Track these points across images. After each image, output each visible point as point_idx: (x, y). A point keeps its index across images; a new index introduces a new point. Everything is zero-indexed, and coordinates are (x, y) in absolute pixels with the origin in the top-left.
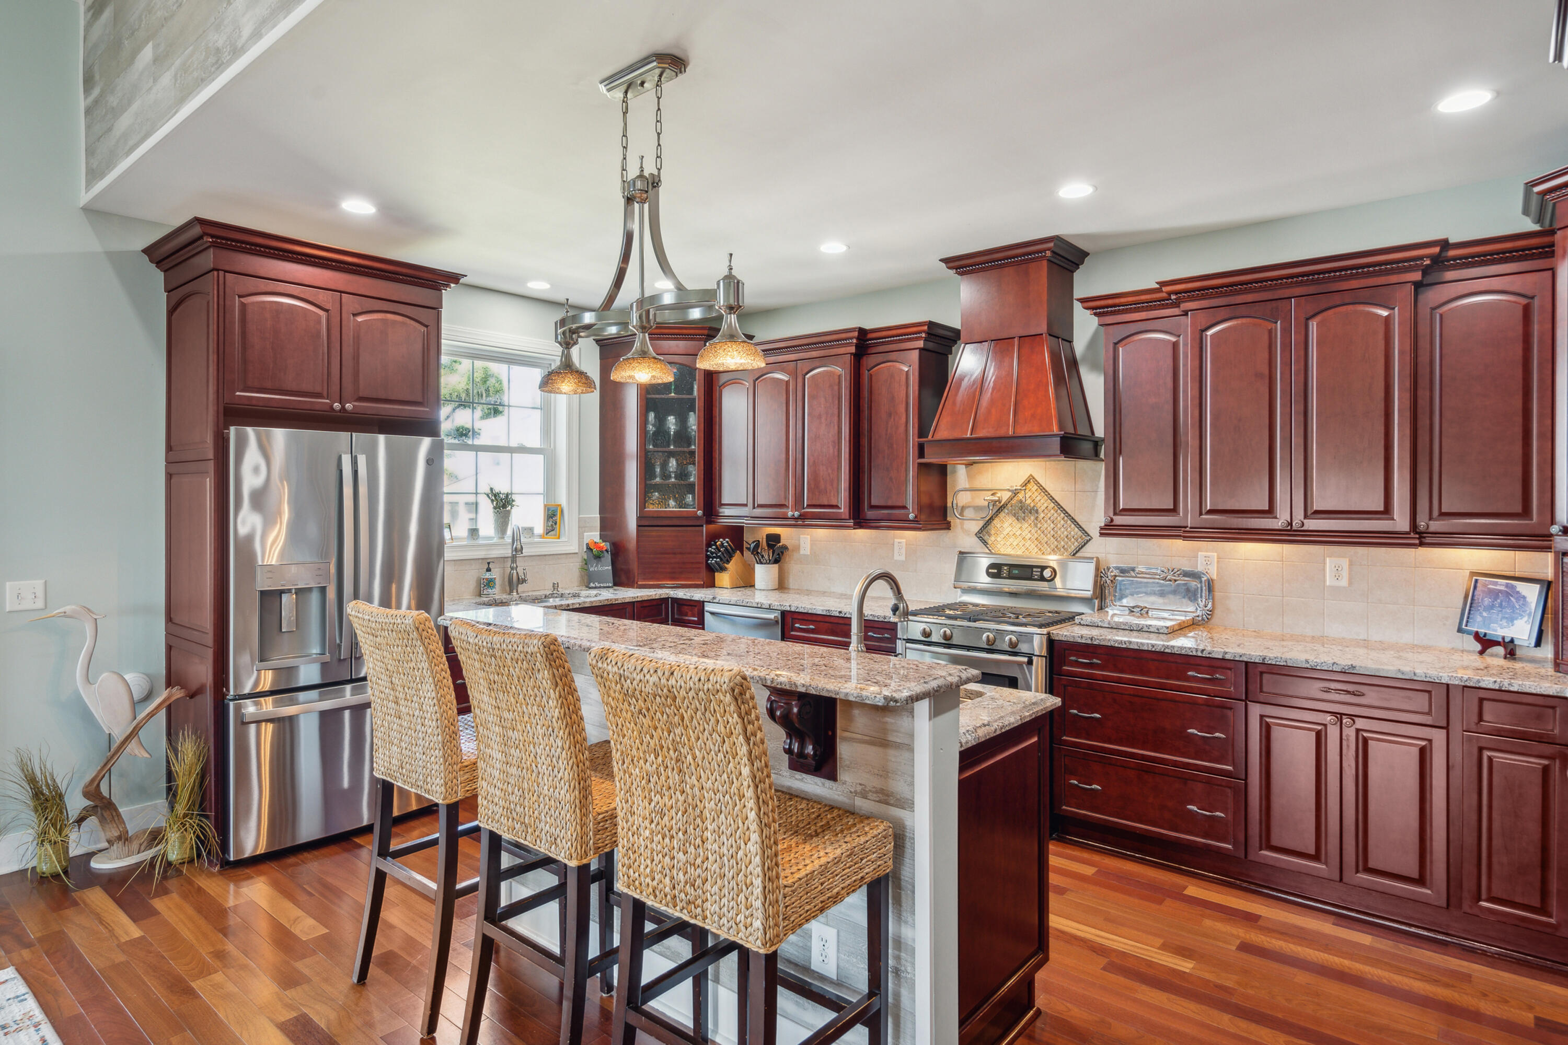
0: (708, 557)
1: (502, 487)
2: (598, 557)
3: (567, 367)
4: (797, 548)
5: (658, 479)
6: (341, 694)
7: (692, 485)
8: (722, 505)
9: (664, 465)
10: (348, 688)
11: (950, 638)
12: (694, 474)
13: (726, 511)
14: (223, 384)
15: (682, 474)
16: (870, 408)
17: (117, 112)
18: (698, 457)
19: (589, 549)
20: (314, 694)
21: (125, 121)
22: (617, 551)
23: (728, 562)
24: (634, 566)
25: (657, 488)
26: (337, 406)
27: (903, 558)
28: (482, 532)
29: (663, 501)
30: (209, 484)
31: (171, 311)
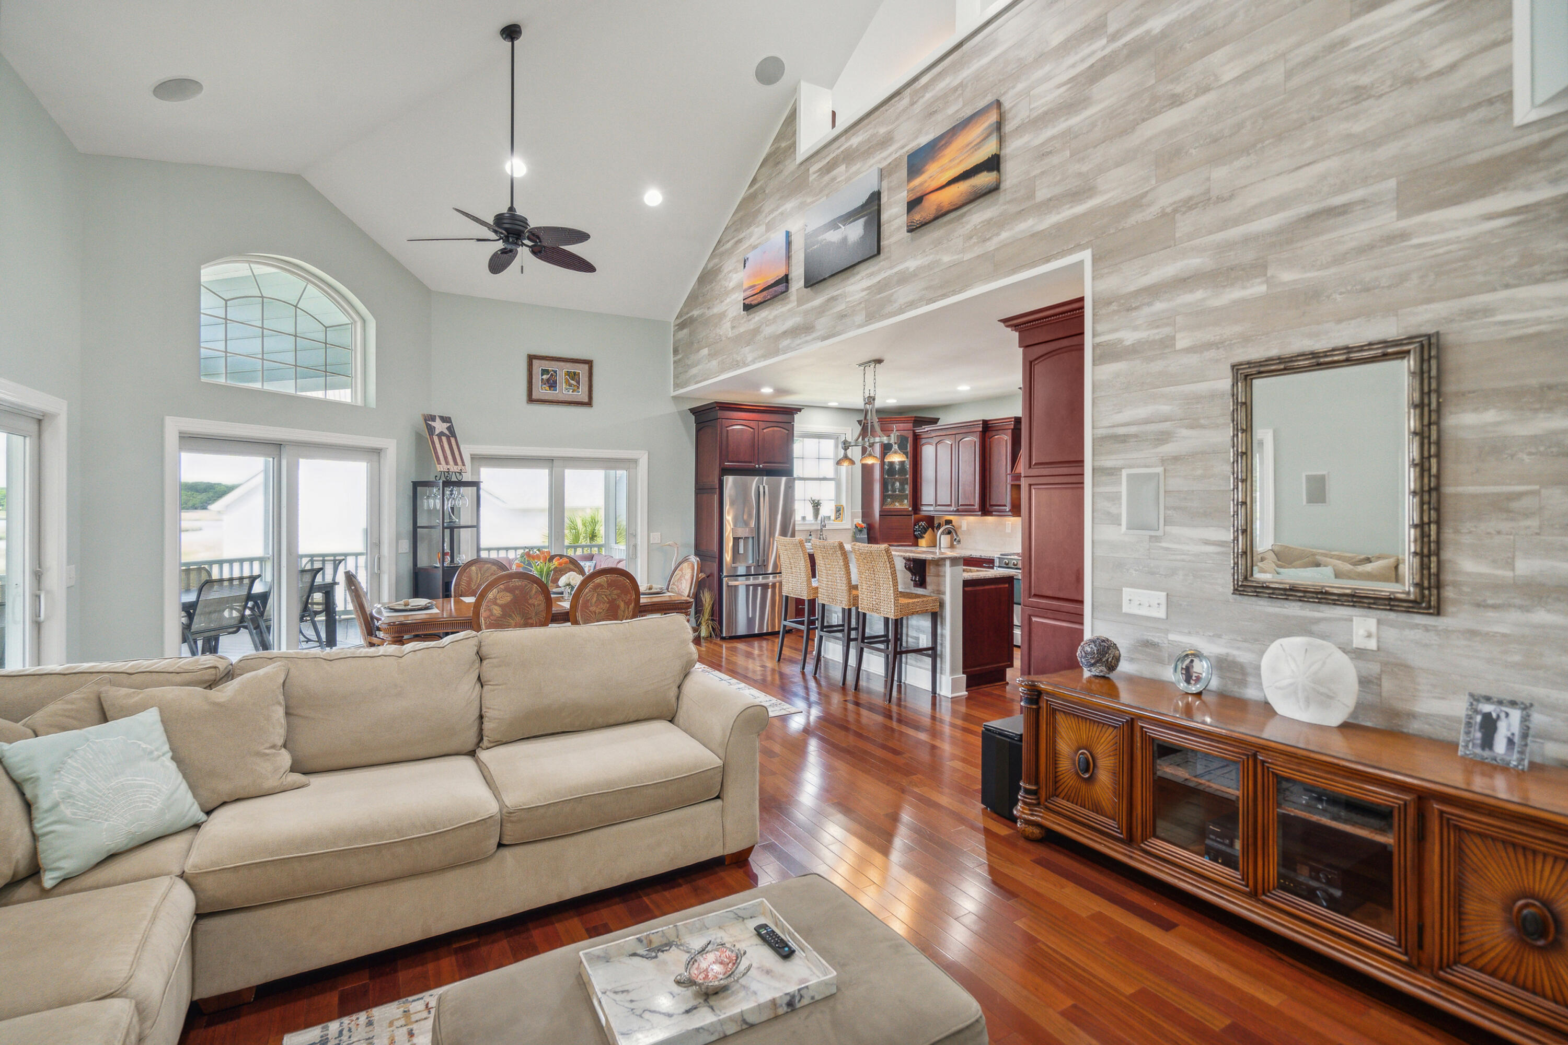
0: (914, 531)
1: (816, 498)
2: (861, 531)
3: (846, 457)
4: (960, 527)
5: (890, 492)
6: (758, 579)
7: (907, 495)
8: (922, 505)
9: (893, 485)
10: (761, 577)
11: (1016, 565)
12: (908, 489)
13: (924, 508)
14: (721, 461)
15: (902, 490)
16: (990, 457)
17: (690, 367)
18: (910, 481)
19: (856, 527)
20: (744, 578)
21: (694, 371)
22: (870, 528)
23: (925, 533)
24: (878, 535)
25: (889, 496)
26: (757, 466)
27: (1010, 531)
28: (807, 519)
29: (893, 502)
30: (716, 497)
31: (698, 431)
